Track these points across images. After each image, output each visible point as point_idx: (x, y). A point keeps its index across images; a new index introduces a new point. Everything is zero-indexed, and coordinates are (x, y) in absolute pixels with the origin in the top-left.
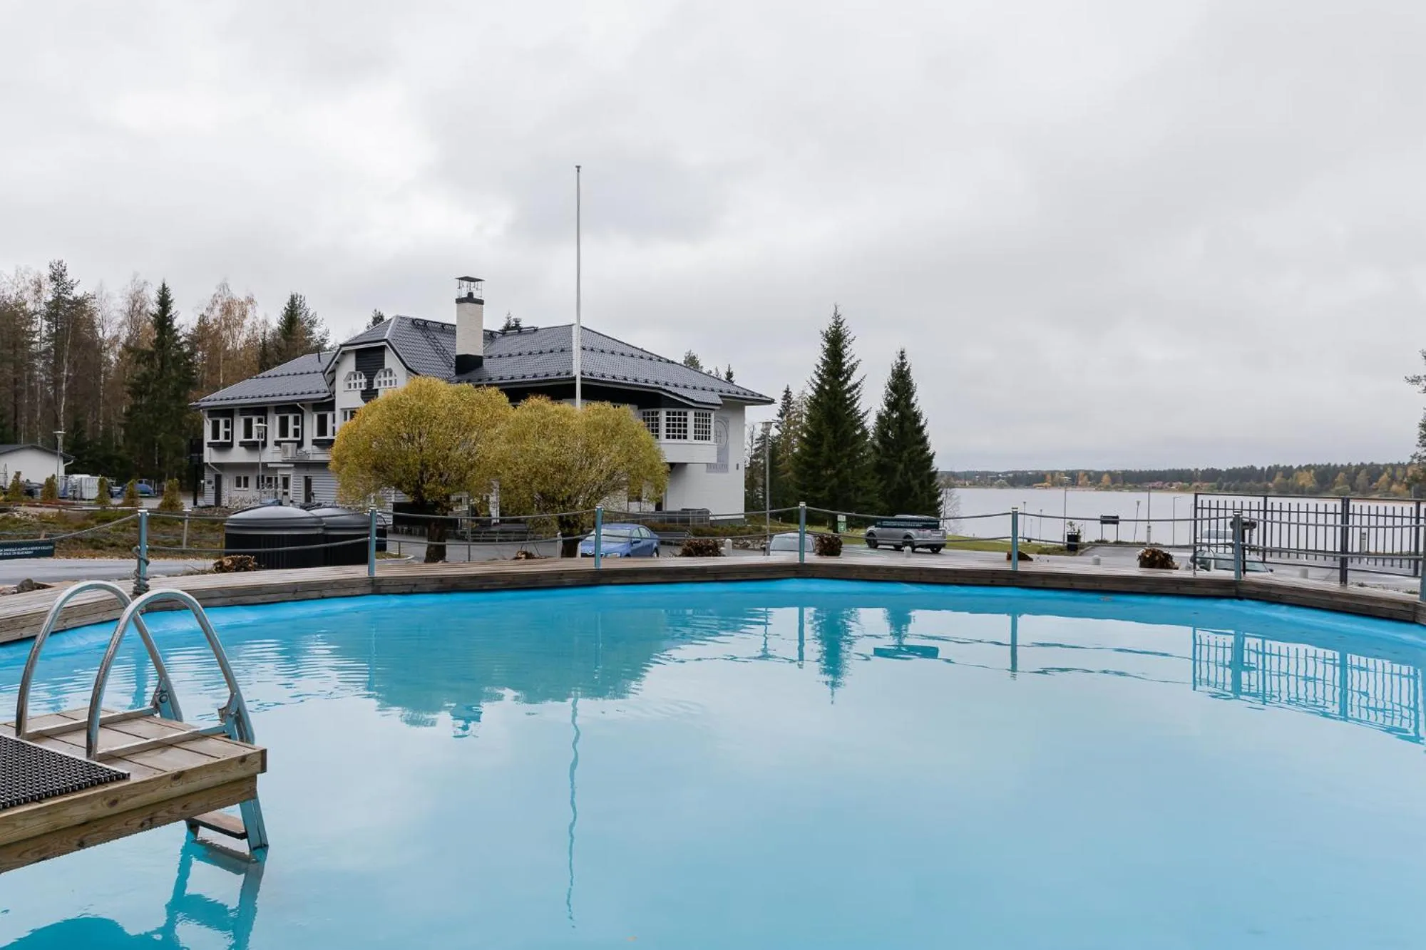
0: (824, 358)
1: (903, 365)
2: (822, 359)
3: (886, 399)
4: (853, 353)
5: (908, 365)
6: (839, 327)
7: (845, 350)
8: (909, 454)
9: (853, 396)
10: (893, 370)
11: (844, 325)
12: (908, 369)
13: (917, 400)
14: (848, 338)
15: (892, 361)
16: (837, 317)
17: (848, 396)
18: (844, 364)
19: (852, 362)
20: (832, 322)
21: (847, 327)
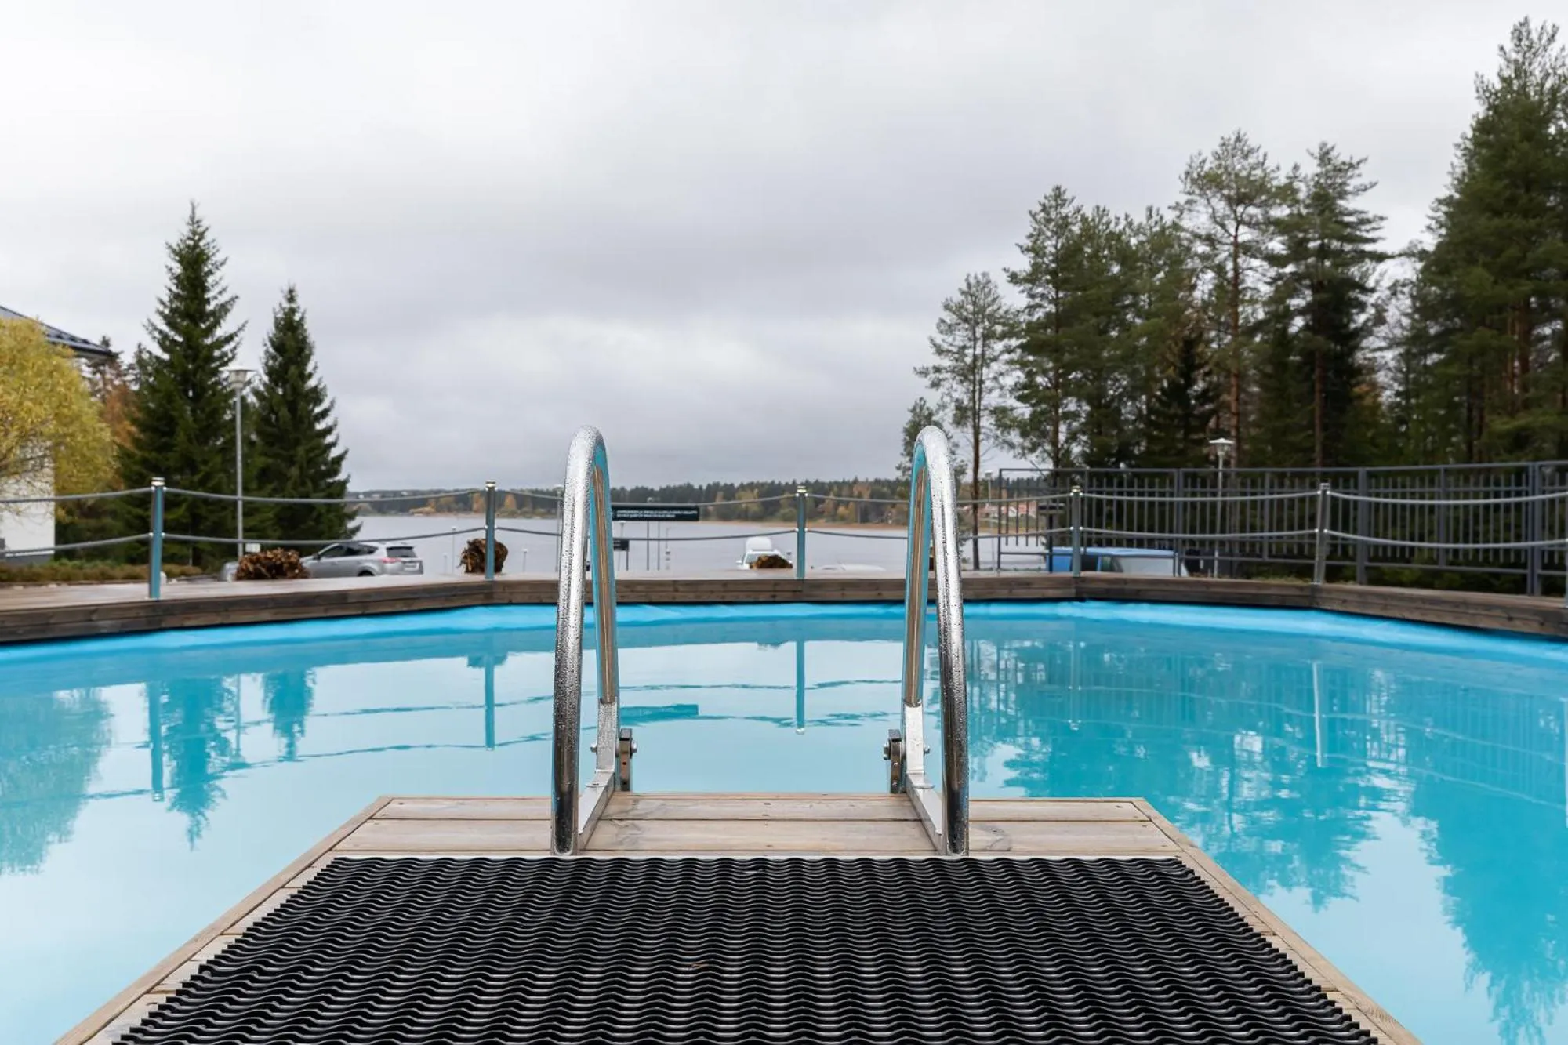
0: (174, 288)
1: (293, 311)
2: (170, 290)
3: (266, 364)
4: (223, 284)
5: (302, 310)
6: (200, 240)
7: (210, 280)
8: (308, 451)
9: (225, 354)
10: (276, 319)
11: (208, 237)
12: (302, 318)
13: (315, 368)
14: (214, 259)
15: (276, 302)
16: (194, 221)
17: (217, 353)
18: (208, 301)
19: (223, 299)
20: (186, 231)
21: (214, 241)
